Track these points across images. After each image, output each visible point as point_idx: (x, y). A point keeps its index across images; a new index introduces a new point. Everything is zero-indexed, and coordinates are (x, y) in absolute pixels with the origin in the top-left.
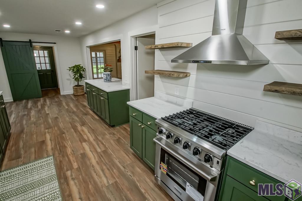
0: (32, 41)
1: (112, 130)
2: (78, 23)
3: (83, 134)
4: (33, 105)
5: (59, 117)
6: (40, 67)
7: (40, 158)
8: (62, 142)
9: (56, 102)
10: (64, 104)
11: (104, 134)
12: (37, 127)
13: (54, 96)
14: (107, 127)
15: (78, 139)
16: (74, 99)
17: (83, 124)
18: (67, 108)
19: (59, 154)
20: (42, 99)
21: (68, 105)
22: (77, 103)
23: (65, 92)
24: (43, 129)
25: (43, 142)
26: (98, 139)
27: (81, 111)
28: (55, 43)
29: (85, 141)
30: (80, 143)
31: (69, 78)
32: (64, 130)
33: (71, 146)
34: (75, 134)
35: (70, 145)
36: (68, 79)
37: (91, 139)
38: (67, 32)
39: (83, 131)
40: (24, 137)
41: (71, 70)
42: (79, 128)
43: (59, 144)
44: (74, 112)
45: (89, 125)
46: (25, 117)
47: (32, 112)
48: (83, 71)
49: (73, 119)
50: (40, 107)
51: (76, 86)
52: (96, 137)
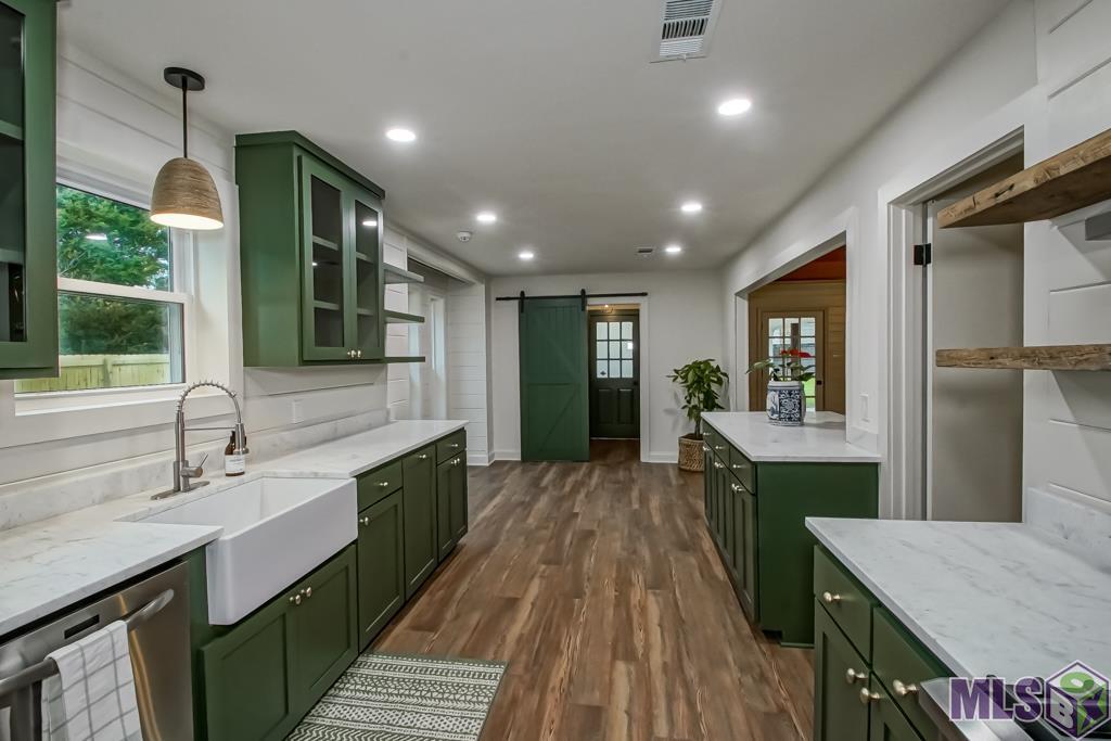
0: (587, 293)
1: (759, 652)
2: (692, 208)
3: (635, 624)
4: (554, 480)
5: (598, 534)
6: (606, 372)
7: (470, 657)
8: (558, 626)
9: (618, 482)
10: (635, 494)
11: (718, 662)
12: (528, 546)
13: (621, 463)
14: (746, 629)
15: (609, 637)
16: (674, 482)
17: (658, 582)
18: (636, 510)
19: (527, 669)
20: (586, 464)
21: (643, 500)
22: (674, 498)
23: (652, 454)
24: (535, 560)
25: (512, 604)
26: (683, 671)
27: (675, 528)
28: (644, 294)
29: (630, 656)
30: (608, 657)
31: (672, 405)
32: (586, 584)
33: (576, 655)
34: (610, 612)
35: (575, 648)
36: (669, 412)
37: (656, 659)
38: (673, 250)
39: (643, 610)
40: (483, 567)
41: (679, 380)
42: (636, 595)
43: (547, 629)
44: (649, 530)
45: (675, 594)
46: (519, 510)
47: (542, 498)
48: (720, 382)
49: (635, 552)
50: (567, 489)
51: (689, 436)
52: (680, 660)
